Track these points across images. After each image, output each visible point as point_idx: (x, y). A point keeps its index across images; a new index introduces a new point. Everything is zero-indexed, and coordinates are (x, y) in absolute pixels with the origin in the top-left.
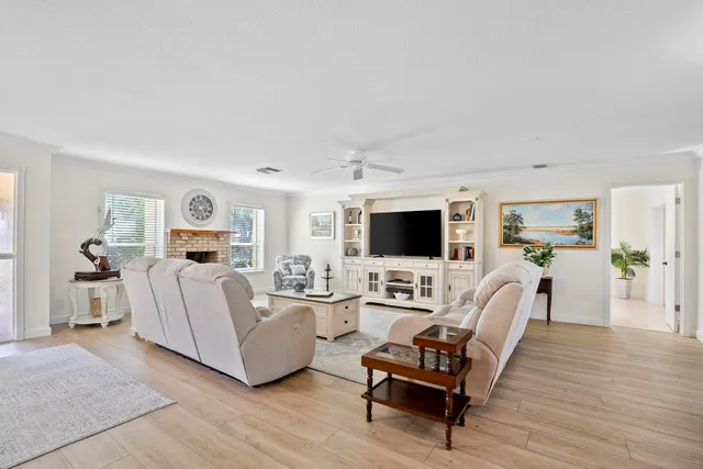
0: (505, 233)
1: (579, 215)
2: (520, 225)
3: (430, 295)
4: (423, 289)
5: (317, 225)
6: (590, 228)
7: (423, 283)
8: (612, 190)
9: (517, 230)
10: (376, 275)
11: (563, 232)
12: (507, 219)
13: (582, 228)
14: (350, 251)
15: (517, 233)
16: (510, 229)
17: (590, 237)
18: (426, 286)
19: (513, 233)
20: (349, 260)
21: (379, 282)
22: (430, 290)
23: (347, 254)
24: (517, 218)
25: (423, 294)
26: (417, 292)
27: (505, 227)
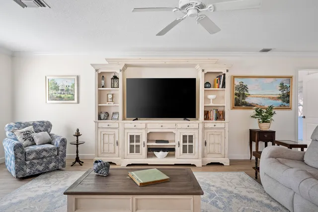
0: (236, 99)
1: (282, 86)
2: (246, 92)
3: (191, 151)
4: (184, 147)
5: (57, 88)
6: (288, 96)
7: (184, 141)
8: (299, 72)
9: (244, 96)
10: (138, 137)
11: (273, 98)
12: (237, 88)
13: (283, 95)
14: (103, 115)
15: (243, 99)
16: (239, 96)
17: (288, 102)
18: (188, 144)
19: (241, 98)
20: (104, 124)
21: (141, 144)
22: (191, 147)
23: (100, 118)
24: (244, 88)
25: (184, 151)
26: (179, 150)
27: (236, 94)
